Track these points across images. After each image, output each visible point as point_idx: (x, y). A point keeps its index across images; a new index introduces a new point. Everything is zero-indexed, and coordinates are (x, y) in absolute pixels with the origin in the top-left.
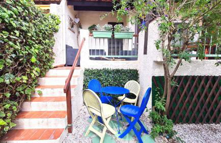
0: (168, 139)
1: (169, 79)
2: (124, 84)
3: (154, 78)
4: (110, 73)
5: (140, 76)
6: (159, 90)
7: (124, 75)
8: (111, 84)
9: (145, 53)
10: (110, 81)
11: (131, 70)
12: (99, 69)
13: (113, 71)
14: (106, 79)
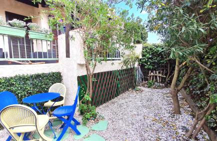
0: (94, 120)
1: (91, 77)
2: (48, 89)
3: (79, 78)
4: (27, 79)
5: (64, 78)
6: (83, 87)
7: (47, 79)
8: (30, 93)
9: (68, 55)
10: (29, 88)
11: (54, 73)
12: (8, 77)
13: (32, 76)
14: (21, 88)
